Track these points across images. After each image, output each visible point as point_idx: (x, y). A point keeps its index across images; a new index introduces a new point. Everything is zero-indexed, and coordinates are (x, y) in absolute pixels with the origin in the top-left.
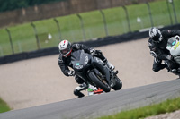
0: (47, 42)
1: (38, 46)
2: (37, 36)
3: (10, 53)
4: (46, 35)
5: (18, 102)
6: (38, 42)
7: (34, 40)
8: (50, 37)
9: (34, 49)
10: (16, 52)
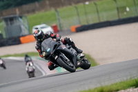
0: (125, 13)
1: (119, 16)
2: (118, 9)
3: (97, 21)
4: (125, 8)
5: (103, 59)
6: (118, 13)
7: (116, 12)
8: (128, 9)
9: (116, 18)
10: (102, 21)
